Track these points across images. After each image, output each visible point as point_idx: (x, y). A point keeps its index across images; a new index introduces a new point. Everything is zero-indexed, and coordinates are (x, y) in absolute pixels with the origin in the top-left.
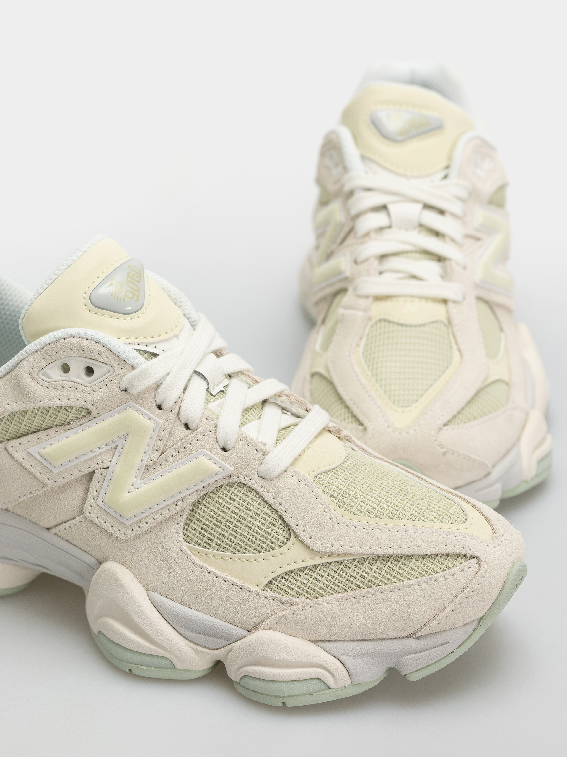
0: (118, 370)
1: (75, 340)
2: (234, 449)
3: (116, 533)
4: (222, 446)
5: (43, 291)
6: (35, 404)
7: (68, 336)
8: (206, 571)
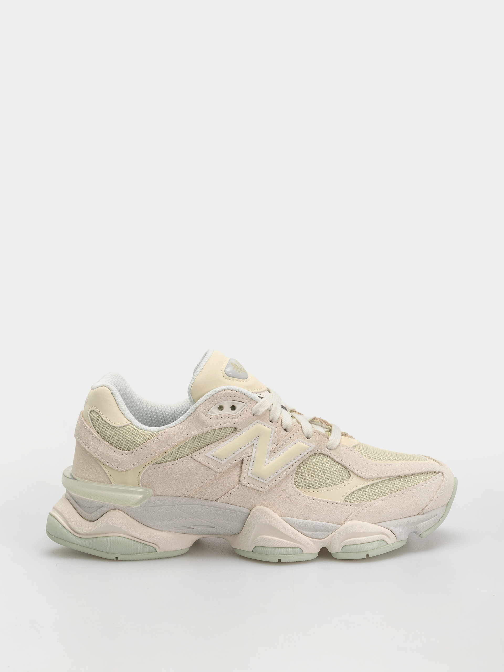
0: (249, 405)
1: (226, 391)
2: (313, 436)
3: (260, 489)
4: (306, 436)
6: (208, 428)
8: (312, 499)
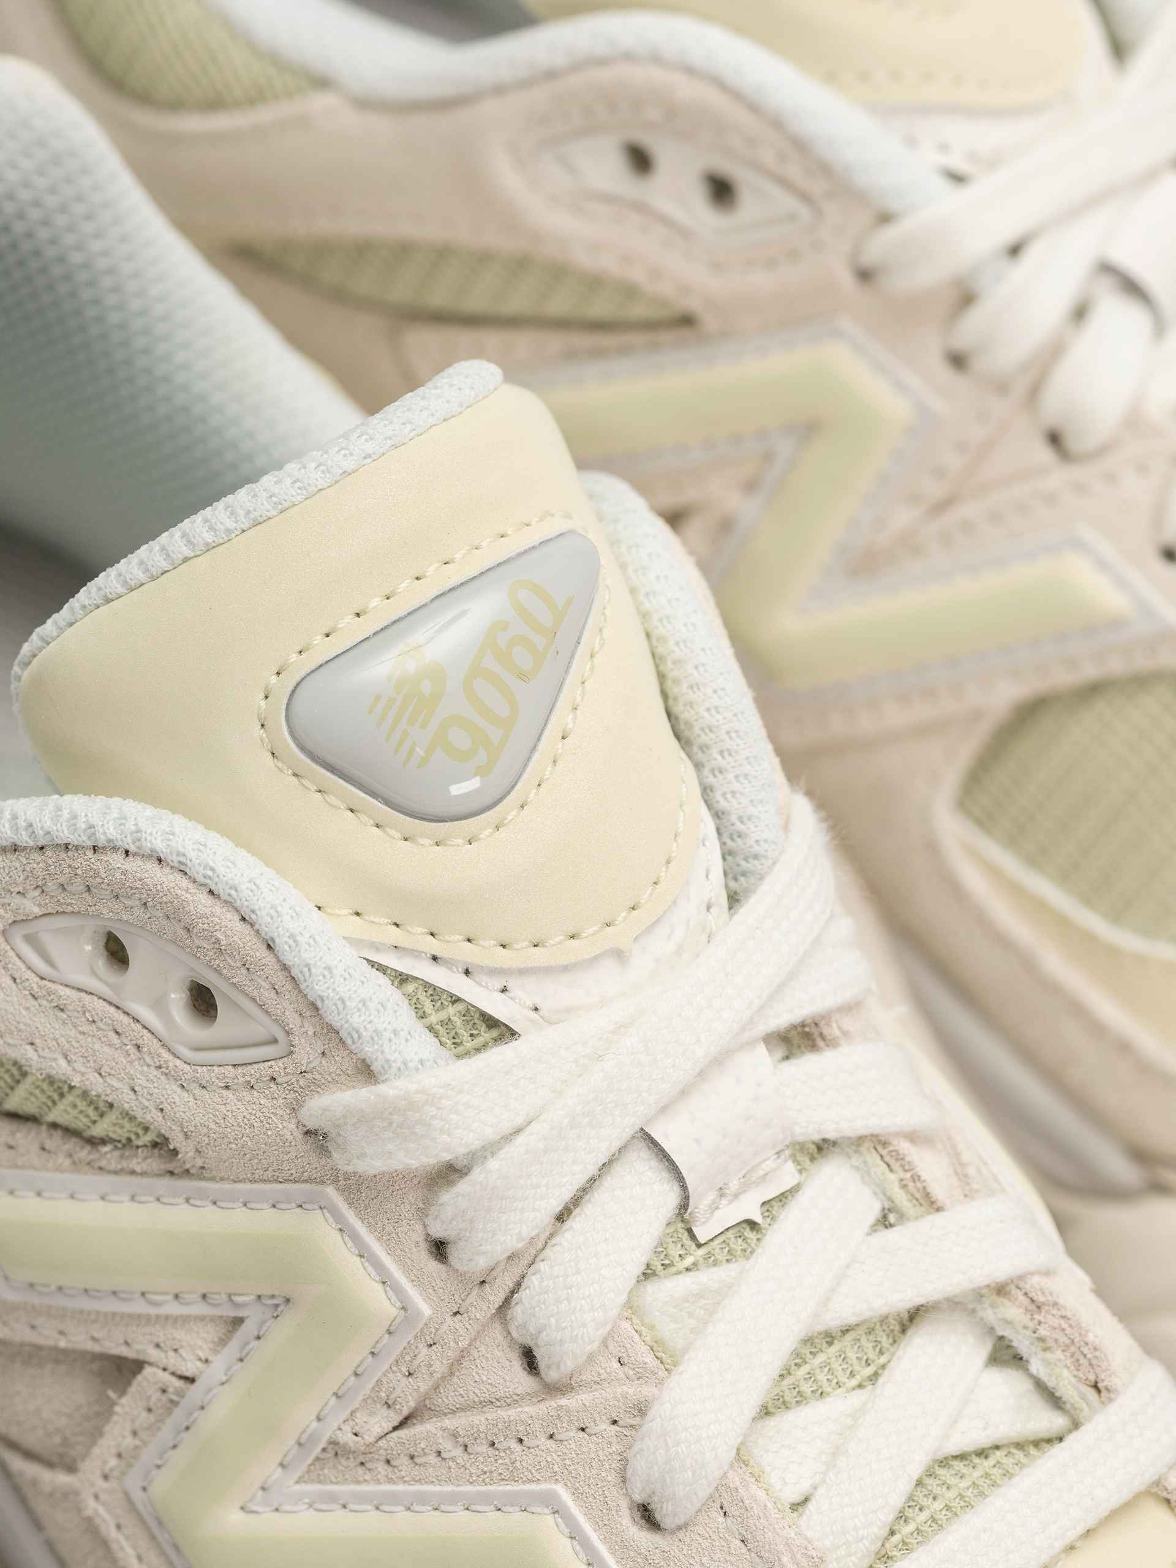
0: (307, 1055)
1: (164, 877)
2: (681, 1535)
4: (639, 1498)
5: (120, 590)
7: (138, 847)
